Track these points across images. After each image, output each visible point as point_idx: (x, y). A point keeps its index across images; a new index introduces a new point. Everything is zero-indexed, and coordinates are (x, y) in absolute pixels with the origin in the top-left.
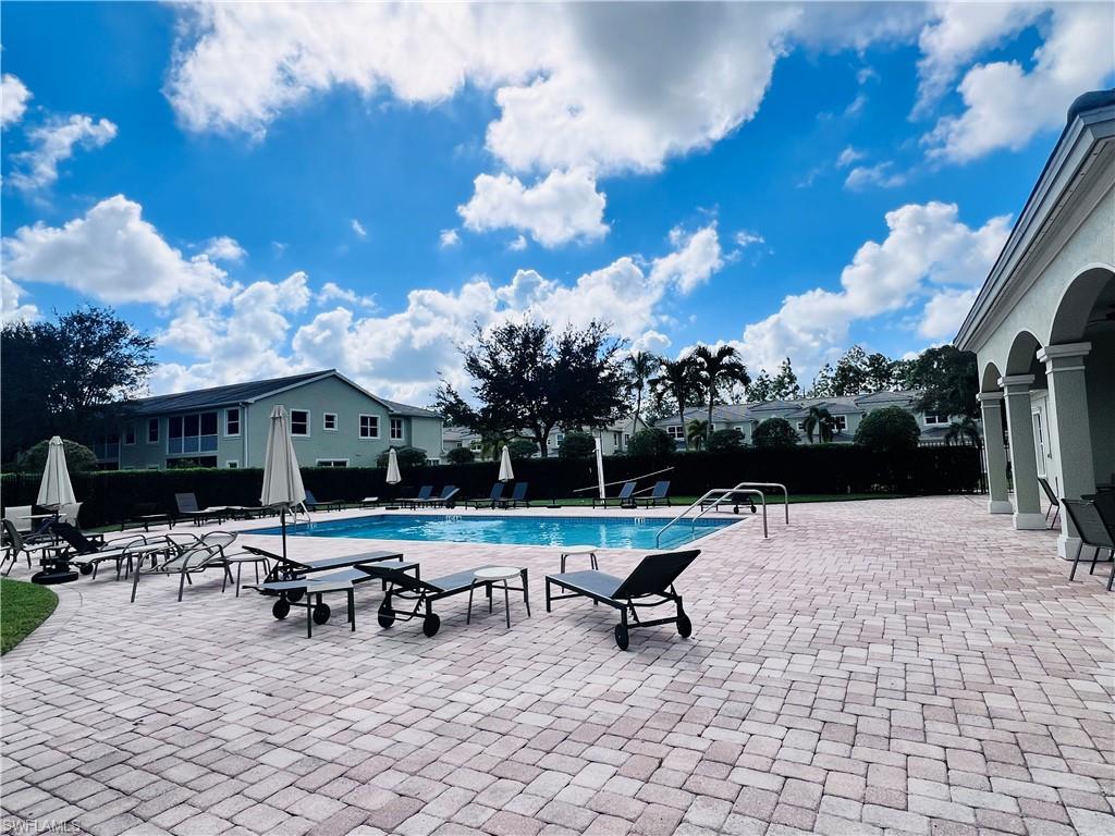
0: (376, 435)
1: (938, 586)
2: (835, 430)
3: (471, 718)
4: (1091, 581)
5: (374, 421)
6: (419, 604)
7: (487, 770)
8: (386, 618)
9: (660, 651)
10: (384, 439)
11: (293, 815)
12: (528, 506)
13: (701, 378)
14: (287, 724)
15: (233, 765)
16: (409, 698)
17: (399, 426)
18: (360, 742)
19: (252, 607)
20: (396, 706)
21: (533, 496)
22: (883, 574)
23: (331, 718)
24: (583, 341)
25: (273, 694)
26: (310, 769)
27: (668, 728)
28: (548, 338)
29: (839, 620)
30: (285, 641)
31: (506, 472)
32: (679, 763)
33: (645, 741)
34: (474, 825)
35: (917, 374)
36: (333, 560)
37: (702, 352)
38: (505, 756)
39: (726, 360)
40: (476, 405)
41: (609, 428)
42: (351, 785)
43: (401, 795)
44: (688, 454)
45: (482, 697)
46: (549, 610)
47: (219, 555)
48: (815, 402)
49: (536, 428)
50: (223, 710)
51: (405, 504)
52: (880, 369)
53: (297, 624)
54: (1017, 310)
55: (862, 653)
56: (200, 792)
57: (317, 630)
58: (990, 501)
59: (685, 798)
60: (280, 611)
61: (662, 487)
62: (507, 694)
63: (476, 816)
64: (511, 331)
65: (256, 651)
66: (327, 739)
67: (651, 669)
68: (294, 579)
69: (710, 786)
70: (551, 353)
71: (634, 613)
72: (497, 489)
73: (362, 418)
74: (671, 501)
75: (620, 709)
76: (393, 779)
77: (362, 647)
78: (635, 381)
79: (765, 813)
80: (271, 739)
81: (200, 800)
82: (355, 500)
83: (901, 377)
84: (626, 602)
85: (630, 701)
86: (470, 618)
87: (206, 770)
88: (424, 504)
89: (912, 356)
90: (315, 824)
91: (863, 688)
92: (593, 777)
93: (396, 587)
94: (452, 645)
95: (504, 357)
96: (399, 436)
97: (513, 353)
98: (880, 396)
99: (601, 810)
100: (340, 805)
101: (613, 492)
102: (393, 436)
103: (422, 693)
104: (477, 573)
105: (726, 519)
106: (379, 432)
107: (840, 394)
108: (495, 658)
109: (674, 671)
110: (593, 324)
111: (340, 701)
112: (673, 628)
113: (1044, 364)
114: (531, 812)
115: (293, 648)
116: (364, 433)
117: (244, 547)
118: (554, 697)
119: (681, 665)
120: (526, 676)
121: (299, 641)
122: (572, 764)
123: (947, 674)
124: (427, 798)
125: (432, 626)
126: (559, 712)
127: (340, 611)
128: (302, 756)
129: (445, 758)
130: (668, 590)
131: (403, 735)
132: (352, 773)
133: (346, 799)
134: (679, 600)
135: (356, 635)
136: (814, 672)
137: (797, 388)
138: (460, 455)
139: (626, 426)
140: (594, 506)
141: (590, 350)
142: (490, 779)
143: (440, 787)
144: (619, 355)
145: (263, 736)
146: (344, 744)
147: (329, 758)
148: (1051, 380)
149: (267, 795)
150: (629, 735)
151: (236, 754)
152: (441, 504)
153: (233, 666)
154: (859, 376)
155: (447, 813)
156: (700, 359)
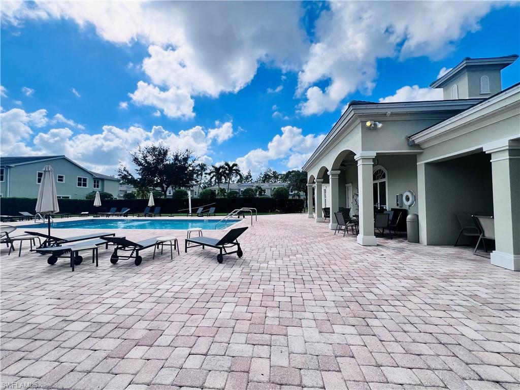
0: (86, 186)
1: (305, 238)
2: (263, 193)
3: (170, 295)
4: (339, 235)
5: (85, 180)
6: (133, 252)
7: (185, 313)
8: (114, 259)
9: (234, 263)
10: (90, 187)
11: (95, 350)
12: (161, 216)
13: (226, 173)
14: (75, 311)
15: (50, 334)
16: (137, 290)
17: (98, 183)
18: (119, 312)
19: (32, 260)
20: (133, 294)
21: (163, 212)
22: (289, 235)
23: (100, 304)
24: (183, 156)
25: (61, 298)
26: (97, 328)
27: (247, 287)
28: (169, 153)
29: (284, 249)
30: (59, 274)
31: (151, 203)
32: (256, 298)
33: (241, 293)
34: (189, 335)
35: (285, 178)
36: (78, 237)
37: (227, 164)
38: (191, 306)
39: (235, 168)
40: (137, 177)
41: (191, 188)
42: (122, 331)
43: (150, 330)
44: (221, 199)
45: (171, 286)
46: (186, 252)
47: (6, 237)
48: (257, 185)
49: (163, 187)
50: (31, 309)
51: (103, 215)
52: (276, 176)
53: (63, 266)
54: (322, 160)
55: (295, 258)
56: (31, 352)
57: (77, 268)
58: (308, 215)
59: (263, 309)
60: (52, 261)
61: (212, 210)
62: (183, 284)
63: (189, 331)
64: (154, 149)
65: (42, 281)
66: (102, 313)
67: (233, 269)
68: (58, 245)
69: (270, 304)
70: (170, 159)
71: (225, 250)
72: (147, 210)
73: (79, 178)
74: (216, 214)
75: (228, 283)
76: (144, 324)
77: (105, 272)
78: (200, 173)
79: (290, 309)
80: (68, 319)
81: (33, 355)
82: (77, 213)
83: (281, 179)
84: (221, 246)
85: (230, 280)
86: (154, 257)
87: (31, 340)
88: (113, 215)
89: (284, 173)
90: (110, 351)
91: (299, 268)
92: (228, 308)
93: (119, 246)
94: (150, 268)
95: (150, 158)
96: (98, 187)
97: (154, 157)
98: (275, 184)
99: (237, 319)
100: (120, 341)
101: (194, 211)
102: (95, 187)
103: (144, 287)
104: (158, 239)
105: (235, 220)
106: (87, 185)
107: (264, 182)
108: (171, 271)
109: (241, 269)
110: (187, 150)
111: (102, 296)
112: (235, 255)
113: (329, 176)
114: (211, 325)
115: (65, 277)
116: (79, 184)
117: (26, 232)
118: (201, 282)
119: (242, 266)
120: (187, 276)
121: (68, 273)
122: (219, 305)
123: (319, 261)
124: (164, 329)
125: (138, 261)
126: (206, 287)
127: (88, 258)
128: (90, 323)
129: (165, 311)
130: (235, 241)
131: (141, 306)
132: (121, 325)
133: (123, 337)
134: (238, 245)
135: (98, 268)
136: (284, 264)
137: (252, 179)
138: (129, 196)
139: (196, 189)
140: (187, 216)
141: (186, 159)
142: (188, 316)
143: (167, 324)
144: (197, 163)
145: (63, 318)
146: (112, 314)
147: (107, 321)
148: (330, 180)
149: (76, 344)
150: (235, 291)
151: (49, 329)
152: (121, 215)
153: (28, 289)
154: (270, 177)
155: (175, 333)
156: (227, 167)
